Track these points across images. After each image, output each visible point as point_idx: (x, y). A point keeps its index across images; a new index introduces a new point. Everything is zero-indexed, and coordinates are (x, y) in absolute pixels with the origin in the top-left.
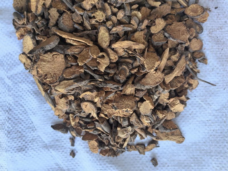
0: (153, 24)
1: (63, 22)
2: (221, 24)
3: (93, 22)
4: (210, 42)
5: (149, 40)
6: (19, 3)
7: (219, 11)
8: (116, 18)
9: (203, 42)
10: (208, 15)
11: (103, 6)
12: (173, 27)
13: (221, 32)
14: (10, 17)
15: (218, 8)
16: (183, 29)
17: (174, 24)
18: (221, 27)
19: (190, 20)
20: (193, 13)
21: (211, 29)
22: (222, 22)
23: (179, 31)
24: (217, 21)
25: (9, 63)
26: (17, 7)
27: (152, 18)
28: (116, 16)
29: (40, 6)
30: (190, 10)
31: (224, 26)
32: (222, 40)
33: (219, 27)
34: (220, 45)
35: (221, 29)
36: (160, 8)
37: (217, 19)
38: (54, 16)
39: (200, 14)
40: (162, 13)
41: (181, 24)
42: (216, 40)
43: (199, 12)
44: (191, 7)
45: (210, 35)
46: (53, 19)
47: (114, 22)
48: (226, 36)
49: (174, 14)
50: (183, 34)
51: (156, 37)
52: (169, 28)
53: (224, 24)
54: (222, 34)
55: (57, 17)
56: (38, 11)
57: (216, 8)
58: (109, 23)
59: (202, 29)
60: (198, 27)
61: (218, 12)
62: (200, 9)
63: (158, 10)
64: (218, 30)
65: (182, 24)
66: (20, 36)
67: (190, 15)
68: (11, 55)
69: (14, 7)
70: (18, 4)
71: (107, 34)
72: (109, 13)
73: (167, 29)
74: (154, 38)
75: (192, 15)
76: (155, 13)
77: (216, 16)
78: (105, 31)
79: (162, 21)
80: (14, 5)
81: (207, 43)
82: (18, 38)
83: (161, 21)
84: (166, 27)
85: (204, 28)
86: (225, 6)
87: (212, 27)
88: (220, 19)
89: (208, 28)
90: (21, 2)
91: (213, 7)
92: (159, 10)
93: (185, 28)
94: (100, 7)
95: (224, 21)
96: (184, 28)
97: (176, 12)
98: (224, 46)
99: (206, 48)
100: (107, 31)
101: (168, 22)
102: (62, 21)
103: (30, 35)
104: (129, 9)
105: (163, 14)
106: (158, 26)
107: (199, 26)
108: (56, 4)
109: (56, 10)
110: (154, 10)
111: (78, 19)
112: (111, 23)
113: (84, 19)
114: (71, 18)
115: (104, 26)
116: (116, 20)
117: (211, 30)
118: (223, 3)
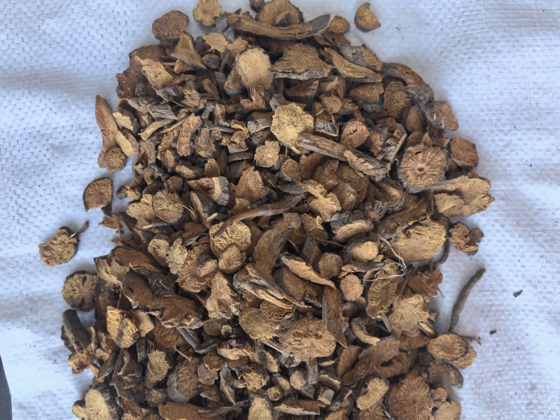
0: (363, 390)
1: (177, 388)
2: (499, 366)
3: (241, 386)
4: (474, 404)
5: (352, 412)
6: (77, 289)
7: (497, 339)
8: (288, 383)
9: (462, 403)
10: (476, 355)
11: (264, 358)
12: (402, 394)
13: (500, 381)
14: (55, 316)
15: (498, 332)
16: (423, 395)
17: (404, 386)
18: (500, 371)
19: (438, 363)
20: (444, 354)
21: (479, 378)
22: (502, 360)
23: (414, 402)
24: (492, 359)
25: (48, 412)
26: (71, 297)
27: (361, 372)
28: (289, 381)
29: (129, 337)
30: (437, 345)
31: (507, 368)
32: (500, 399)
33: (496, 371)
34: (495, 410)
35: (500, 375)
36: (378, 346)
37: (493, 356)
38: (159, 368)
39: (458, 356)
40: (382, 355)
41: (418, 382)
42: (488, 400)
43: (457, 351)
44: (441, 340)
45: (477, 390)
46: (156, 374)
47: (283, 387)
48: (508, 390)
49: (406, 349)
50: (422, 409)
51: (367, 414)
52: (395, 397)
53: (508, 365)
54: (501, 386)
55: (165, 372)
56: (122, 342)
57: (492, 332)
58: (273, 391)
59: (460, 381)
60: (452, 375)
61: (495, 341)
62: (459, 344)
63: (373, 350)
64: (493, 379)
65: (422, 381)
66: (78, 369)
67: (437, 356)
68: (55, 395)
69: (64, 296)
70: (74, 290)
71: (268, 413)
72: (275, 368)
73: (389, 402)
74: (363, 416)
75: (442, 357)
76: (367, 360)
77: (491, 350)
78: (263, 406)
79: (381, 383)
80: (66, 293)
81: (469, 406)
82: (73, 370)
83: (379, 384)
84: (388, 394)
85: (465, 376)
86: (511, 328)
87: (482, 373)
88: (499, 355)
89: (474, 376)
90: (82, 287)
91: (486, 331)
92: (375, 349)
93: (426, 392)
94: (257, 359)
95: (507, 358)
96: (423, 392)
97: (410, 344)
98: (504, 411)
99: (467, 416)
100: (269, 406)
101: (393, 369)
102: (175, 385)
103: (105, 395)
104: (316, 370)
105: (384, 360)
106: (372, 396)
107: (455, 374)
108: (162, 332)
109: (164, 357)
110: (365, 351)
111: (209, 377)
112: (278, 392)
113: (222, 380)
114: (193, 370)
115: (262, 397)
116: (288, 387)
117: (480, 381)
118: (508, 320)
